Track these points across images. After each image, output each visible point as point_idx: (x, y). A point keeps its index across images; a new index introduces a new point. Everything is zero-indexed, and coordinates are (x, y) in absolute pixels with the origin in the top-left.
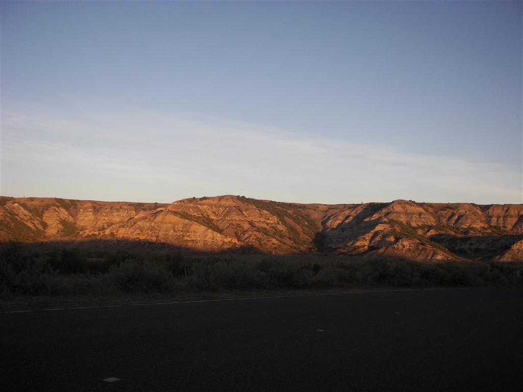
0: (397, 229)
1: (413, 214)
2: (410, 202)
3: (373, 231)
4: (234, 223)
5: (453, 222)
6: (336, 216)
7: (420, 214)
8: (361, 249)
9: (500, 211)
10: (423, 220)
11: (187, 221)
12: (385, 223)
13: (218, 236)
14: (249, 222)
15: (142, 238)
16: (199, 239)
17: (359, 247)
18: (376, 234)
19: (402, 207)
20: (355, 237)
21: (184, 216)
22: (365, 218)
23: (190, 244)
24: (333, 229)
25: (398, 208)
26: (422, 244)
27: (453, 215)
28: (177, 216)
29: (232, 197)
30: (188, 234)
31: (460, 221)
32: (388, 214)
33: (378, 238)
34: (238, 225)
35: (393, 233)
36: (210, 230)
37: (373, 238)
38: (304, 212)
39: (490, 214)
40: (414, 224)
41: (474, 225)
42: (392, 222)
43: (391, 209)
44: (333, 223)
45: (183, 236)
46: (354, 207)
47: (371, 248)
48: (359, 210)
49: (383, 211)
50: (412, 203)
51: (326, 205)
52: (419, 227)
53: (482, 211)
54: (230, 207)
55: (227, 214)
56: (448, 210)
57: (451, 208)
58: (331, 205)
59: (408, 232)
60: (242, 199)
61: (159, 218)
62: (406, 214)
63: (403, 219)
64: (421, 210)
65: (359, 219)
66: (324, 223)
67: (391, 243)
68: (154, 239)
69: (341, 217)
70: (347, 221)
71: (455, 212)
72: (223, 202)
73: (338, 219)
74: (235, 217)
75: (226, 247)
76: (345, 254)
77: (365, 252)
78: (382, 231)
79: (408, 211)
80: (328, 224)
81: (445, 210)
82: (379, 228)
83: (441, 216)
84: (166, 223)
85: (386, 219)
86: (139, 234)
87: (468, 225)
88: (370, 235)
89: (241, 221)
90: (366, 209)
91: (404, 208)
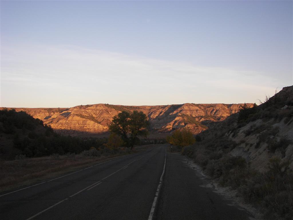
0: (185, 118)
1: (193, 110)
2: (192, 105)
3: (174, 120)
4: (105, 118)
5: (213, 114)
6: (155, 112)
7: (197, 110)
8: (169, 130)
9: (236, 107)
10: (198, 113)
11: (84, 119)
12: (180, 116)
13: (101, 126)
14: (113, 117)
15: (63, 128)
16: (91, 128)
17: (168, 129)
18: (175, 122)
19: (188, 107)
20: (166, 123)
21: (82, 116)
22: (170, 113)
23: (87, 130)
24: (154, 119)
25: (186, 108)
26: (197, 126)
27: (213, 110)
28: (79, 117)
29: (102, 105)
30: (86, 126)
31: (217, 113)
32: (181, 111)
33: (176, 124)
34: (108, 120)
35: (183, 121)
36: (96, 123)
37: (174, 124)
38: (139, 111)
39: (231, 109)
40: (194, 116)
41: (223, 115)
42: (183, 116)
43: (183, 109)
44: (154, 116)
45: (83, 127)
46: (164, 107)
47: (173, 129)
48: (167, 109)
49: (179, 110)
50: (193, 105)
51: (149, 106)
52: (196, 117)
53: (228, 107)
54: (102, 110)
55: (101, 114)
56: (211, 107)
57: (212, 107)
58: (152, 106)
59: (191, 120)
60: (107, 105)
61: (70, 118)
62: (190, 110)
63: (188, 113)
64: (197, 108)
65: (167, 113)
66: (149, 116)
67: (182, 126)
68: (69, 128)
69: (158, 113)
70: (161, 115)
71: (215, 108)
72: (98, 108)
73: (156, 114)
74: (105, 115)
75: (105, 131)
76: (161, 132)
77: (171, 131)
78: (178, 120)
79: (191, 109)
80: (152, 116)
81: (210, 108)
82: (177, 119)
83: (207, 111)
84: (74, 121)
85: (180, 114)
86: (61, 127)
87: (220, 115)
88: (173, 122)
89: (109, 117)
90: (170, 108)
91: (189, 107)
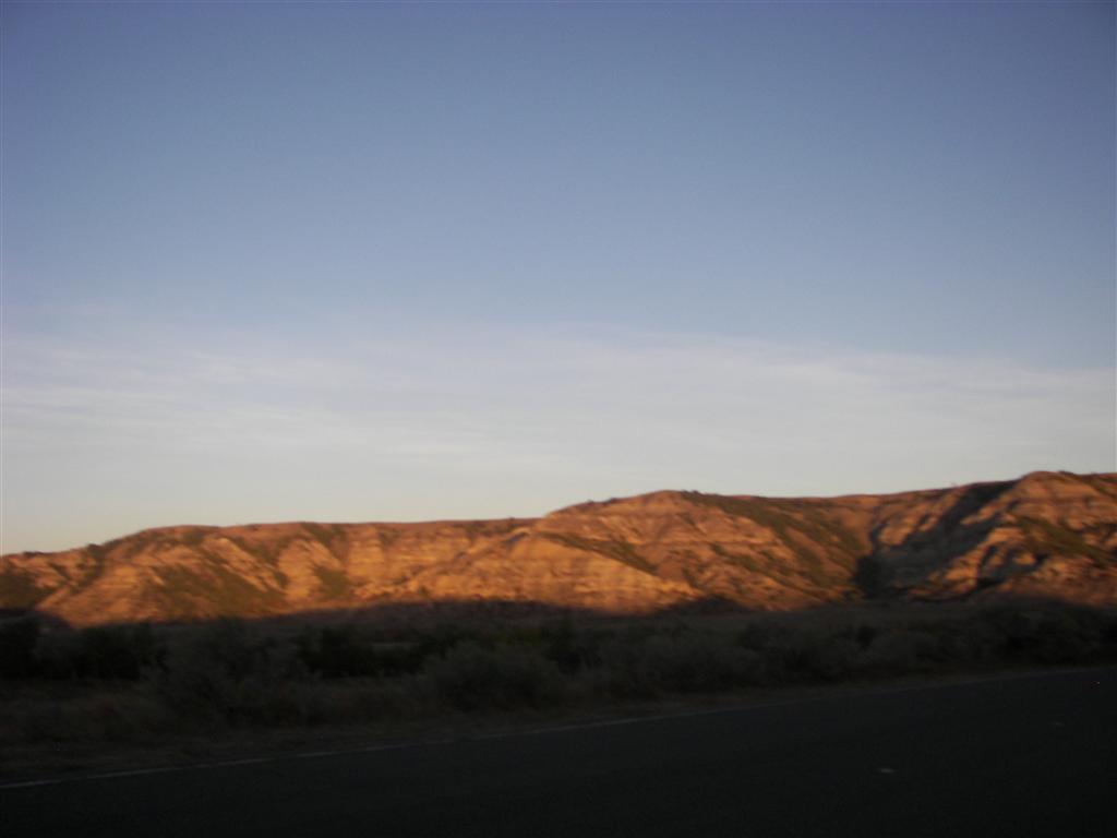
0: (1037, 535)
1: (1069, 500)
2: (1064, 476)
3: (983, 546)
4: (679, 548)
6: (898, 518)
7: (1087, 500)
8: (961, 588)
10: (1096, 512)
11: (578, 553)
12: (1009, 525)
13: (648, 581)
14: (711, 544)
15: (486, 593)
16: (606, 588)
17: (955, 582)
18: (992, 550)
20: (945, 561)
21: (572, 541)
22: (962, 516)
23: (588, 601)
24: (895, 547)
25: (1036, 491)
26: (1098, 566)
28: (559, 543)
29: (671, 495)
30: (583, 580)
32: (1012, 505)
33: (996, 561)
34: (689, 555)
35: (1029, 545)
36: (630, 569)
37: (984, 560)
38: (829, 515)
40: (1074, 523)
42: (1024, 523)
43: (1021, 495)
44: (894, 535)
45: (573, 584)
46: (935, 496)
47: (983, 583)
48: (950, 501)
49: (1003, 500)
50: (1065, 477)
51: (874, 496)
52: (1089, 529)
54: (668, 515)
55: (663, 531)
58: (887, 496)
59: (1064, 541)
60: (694, 497)
61: (519, 550)
62: (1057, 501)
63: (1049, 514)
64: (1088, 490)
65: (950, 520)
66: (873, 536)
67: (1027, 569)
68: (511, 595)
69: (910, 521)
70: (925, 528)
72: (653, 507)
73: (904, 525)
74: (681, 537)
75: (665, 601)
76: (924, 600)
77: (970, 593)
78: (1003, 543)
79: (1060, 496)
80: (885, 536)
82: (997, 537)
84: (534, 560)
85: (1009, 518)
86: (479, 586)
88: (975, 556)
89: (693, 543)
90: (964, 498)
91: (1047, 488)
